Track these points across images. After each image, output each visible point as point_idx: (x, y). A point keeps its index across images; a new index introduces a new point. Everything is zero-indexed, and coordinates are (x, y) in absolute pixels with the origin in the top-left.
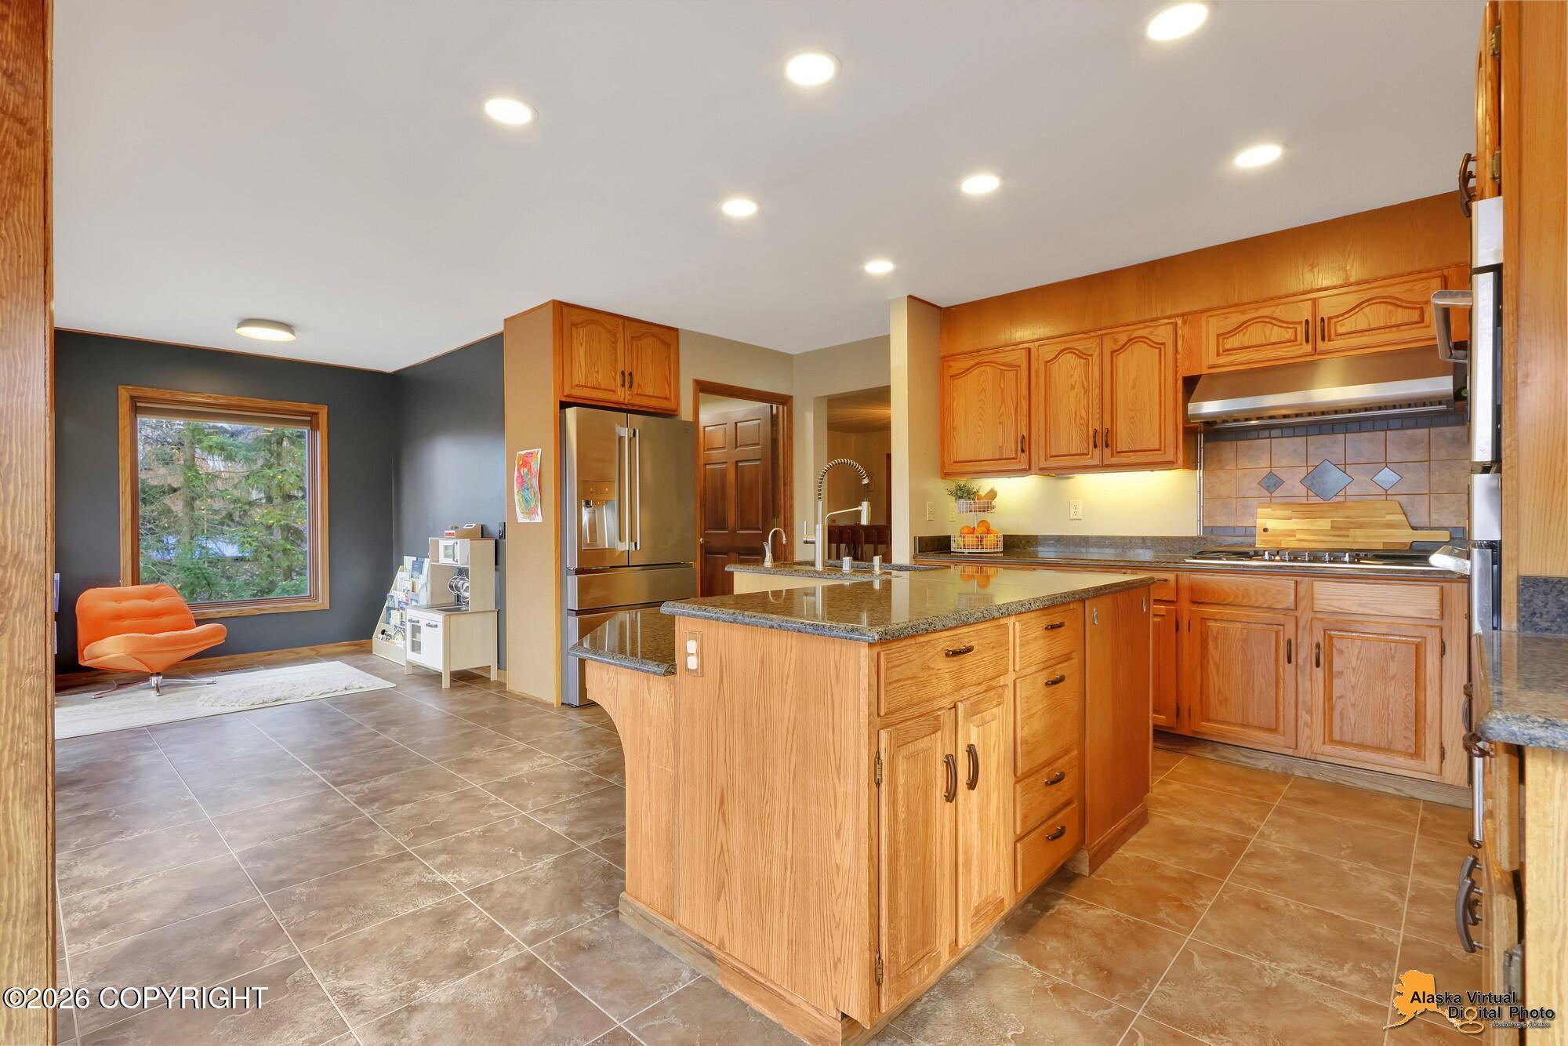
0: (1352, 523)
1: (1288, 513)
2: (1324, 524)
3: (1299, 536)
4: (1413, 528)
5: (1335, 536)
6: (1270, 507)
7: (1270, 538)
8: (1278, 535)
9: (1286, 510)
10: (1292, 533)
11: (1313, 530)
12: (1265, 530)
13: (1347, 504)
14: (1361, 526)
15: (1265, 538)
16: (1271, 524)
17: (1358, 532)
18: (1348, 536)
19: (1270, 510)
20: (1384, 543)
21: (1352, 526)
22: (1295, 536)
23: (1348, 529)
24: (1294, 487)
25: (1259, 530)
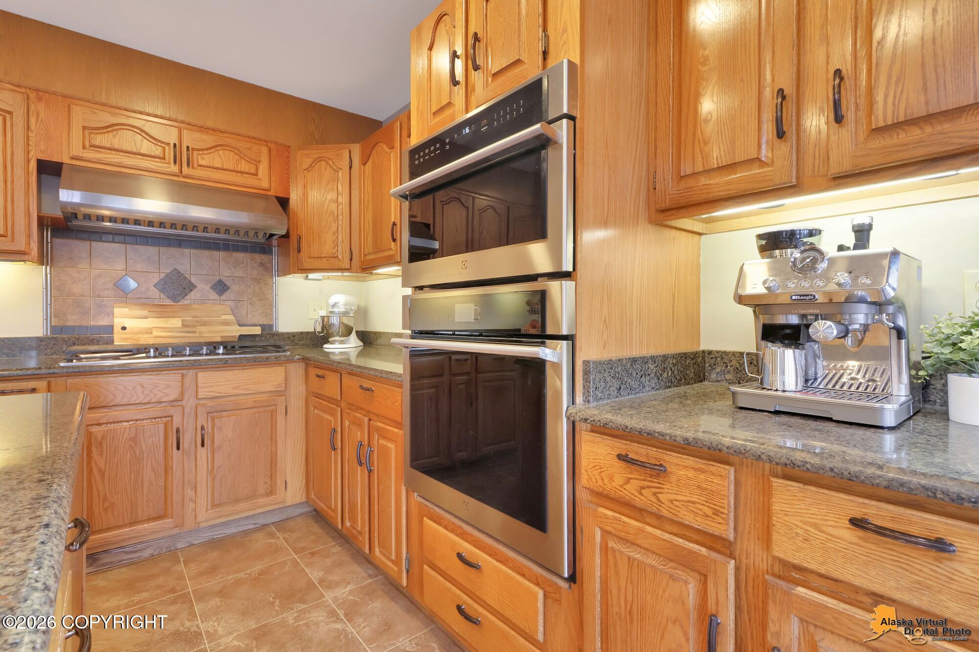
0: (198, 321)
1: (145, 313)
2: (176, 323)
3: (155, 333)
4: (240, 325)
5: (186, 332)
6: (127, 307)
7: (128, 336)
8: (136, 333)
9: (143, 310)
10: (149, 331)
11: (168, 328)
12: (124, 328)
13: (193, 306)
14: (205, 324)
15: (124, 336)
16: (129, 323)
17: (203, 329)
18: (195, 332)
19: (127, 309)
20: (221, 337)
21: (198, 324)
22: (151, 333)
23: (195, 326)
24: (148, 289)
25: (117, 329)
